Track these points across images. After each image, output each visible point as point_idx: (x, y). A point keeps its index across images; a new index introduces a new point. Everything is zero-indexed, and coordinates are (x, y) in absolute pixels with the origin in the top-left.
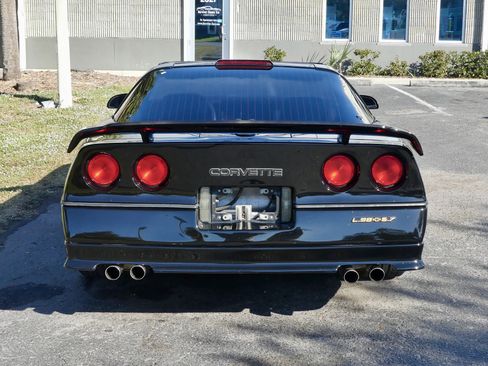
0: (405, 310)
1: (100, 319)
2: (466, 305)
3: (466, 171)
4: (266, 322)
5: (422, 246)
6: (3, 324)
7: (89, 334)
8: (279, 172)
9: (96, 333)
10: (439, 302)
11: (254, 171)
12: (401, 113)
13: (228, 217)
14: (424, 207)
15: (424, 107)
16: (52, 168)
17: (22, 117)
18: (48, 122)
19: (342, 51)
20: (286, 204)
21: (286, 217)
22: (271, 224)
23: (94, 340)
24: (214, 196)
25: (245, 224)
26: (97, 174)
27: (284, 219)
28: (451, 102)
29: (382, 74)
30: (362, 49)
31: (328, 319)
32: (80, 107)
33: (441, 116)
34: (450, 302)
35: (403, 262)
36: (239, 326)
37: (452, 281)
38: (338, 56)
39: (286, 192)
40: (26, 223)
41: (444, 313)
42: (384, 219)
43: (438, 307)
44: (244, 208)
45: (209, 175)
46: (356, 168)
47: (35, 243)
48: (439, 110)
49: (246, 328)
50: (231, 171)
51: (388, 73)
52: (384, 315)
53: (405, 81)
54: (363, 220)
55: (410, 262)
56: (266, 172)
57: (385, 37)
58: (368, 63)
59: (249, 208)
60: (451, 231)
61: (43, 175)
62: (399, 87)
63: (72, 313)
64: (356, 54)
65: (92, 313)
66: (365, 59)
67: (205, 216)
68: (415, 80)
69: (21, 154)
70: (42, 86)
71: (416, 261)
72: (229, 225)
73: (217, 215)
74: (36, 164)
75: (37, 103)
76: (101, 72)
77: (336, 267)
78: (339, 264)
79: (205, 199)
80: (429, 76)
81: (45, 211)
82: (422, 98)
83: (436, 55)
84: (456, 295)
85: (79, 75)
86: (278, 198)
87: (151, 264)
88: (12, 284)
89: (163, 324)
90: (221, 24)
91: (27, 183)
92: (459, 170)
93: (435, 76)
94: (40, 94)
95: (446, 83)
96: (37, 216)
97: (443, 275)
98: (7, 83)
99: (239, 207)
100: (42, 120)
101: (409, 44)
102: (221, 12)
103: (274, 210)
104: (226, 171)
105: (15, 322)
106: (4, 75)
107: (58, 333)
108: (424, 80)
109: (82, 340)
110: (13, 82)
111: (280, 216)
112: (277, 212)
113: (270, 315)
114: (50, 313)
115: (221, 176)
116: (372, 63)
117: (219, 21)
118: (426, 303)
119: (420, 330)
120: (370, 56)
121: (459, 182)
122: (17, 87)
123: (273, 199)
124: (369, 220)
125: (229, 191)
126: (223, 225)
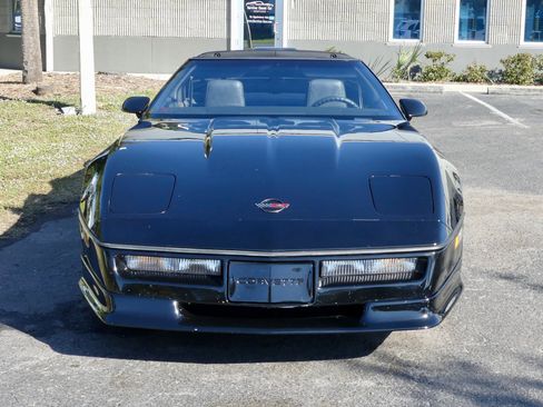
3: (533, 191)
7: (51, 369)
9: (60, 368)
12: (470, 124)
15: (498, 118)
18: (65, 130)
19: (411, 53)
23: (56, 377)
28: (531, 112)
29: (458, 80)
30: (434, 51)
32: (104, 113)
33: (516, 127)
38: (406, 59)
40: (12, 243)
47: (17, 265)
48: (515, 121)
51: (464, 79)
53: (483, 88)
57: (461, 37)
58: (442, 68)
62: (475, 94)
64: (427, 56)
66: (438, 63)
68: (494, 87)
69: (26, 165)
70: (65, 90)
74: (40, 177)
76: (134, 75)
80: (512, 83)
81: (37, 231)
82: (498, 107)
83: (520, 59)
85: (109, 78)
90: (273, 21)
92: (524, 189)
93: (518, 83)
94: (61, 100)
95: (529, 90)
96: (28, 234)
98: (26, 86)
101: (490, 46)
102: (274, 8)
106: (24, 77)
107: (17, 367)
108: (505, 87)
109: (42, 375)
110: (32, 86)
116: (446, 67)
117: (271, 18)
120: (444, 59)
121: (522, 203)
122: (36, 92)
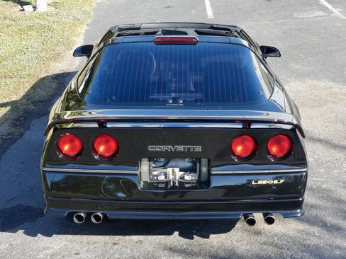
0: (291, 233)
1: (71, 242)
2: (336, 230)
4: (190, 245)
5: (303, 200)
6: (2, 247)
8: (199, 148)
10: (318, 225)
11: (180, 148)
13: (162, 178)
14: (305, 172)
16: (33, 81)
17: (8, 22)
20: (204, 169)
21: (204, 178)
22: (193, 183)
24: (151, 163)
25: (174, 183)
26: (66, 148)
27: (202, 179)
31: (235, 243)
34: (325, 226)
35: (289, 212)
36: (171, 249)
37: (329, 204)
39: (204, 161)
41: (320, 237)
42: (276, 182)
43: (316, 230)
44: (173, 170)
45: (147, 150)
46: (256, 147)
49: (175, 251)
50: (164, 148)
52: (276, 238)
54: (260, 182)
55: (293, 211)
56: (189, 149)
59: (177, 170)
60: (333, 151)
61: (26, 90)
63: (51, 236)
65: (65, 236)
67: (145, 178)
72: (163, 183)
73: (154, 176)
75: (19, 6)
77: (240, 215)
78: (242, 213)
84: (330, 219)
86: (198, 164)
88: (7, 206)
89: (116, 247)
91: (15, 98)
97: (323, 198)
99: (170, 170)
100: (24, 27)
103: (195, 171)
104: (160, 148)
105: (11, 245)
111: (199, 176)
113: (193, 238)
114: (35, 236)
115: (156, 151)
118: (307, 227)
119: (300, 254)
123: (195, 164)
124: (264, 182)
125: (162, 160)
126: (158, 183)
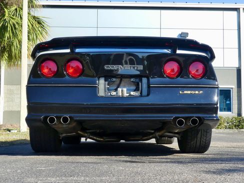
8: (141, 67)
11: (128, 67)
13: (114, 94)
24: (107, 83)
27: (143, 94)
35: (208, 115)
39: (144, 80)
42: (197, 92)
44: (122, 90)
45: (104, 69)
50: (116, 67)
54: (185, 92)
55: (211, 115)
56: (134, 68)
59: (125, 90)
71: (214, 115)
73: (108, 93)
77: (172, 117)
78: (174, 116)
79: (102, 84)
87: (72, 115)
99: (120, 90)
103: (138, 90)
104: (113, 67)
111: (141, 93)
112: (140, 91)
115: (110, 69)
124: (189, 92)
125: (114, 79)
